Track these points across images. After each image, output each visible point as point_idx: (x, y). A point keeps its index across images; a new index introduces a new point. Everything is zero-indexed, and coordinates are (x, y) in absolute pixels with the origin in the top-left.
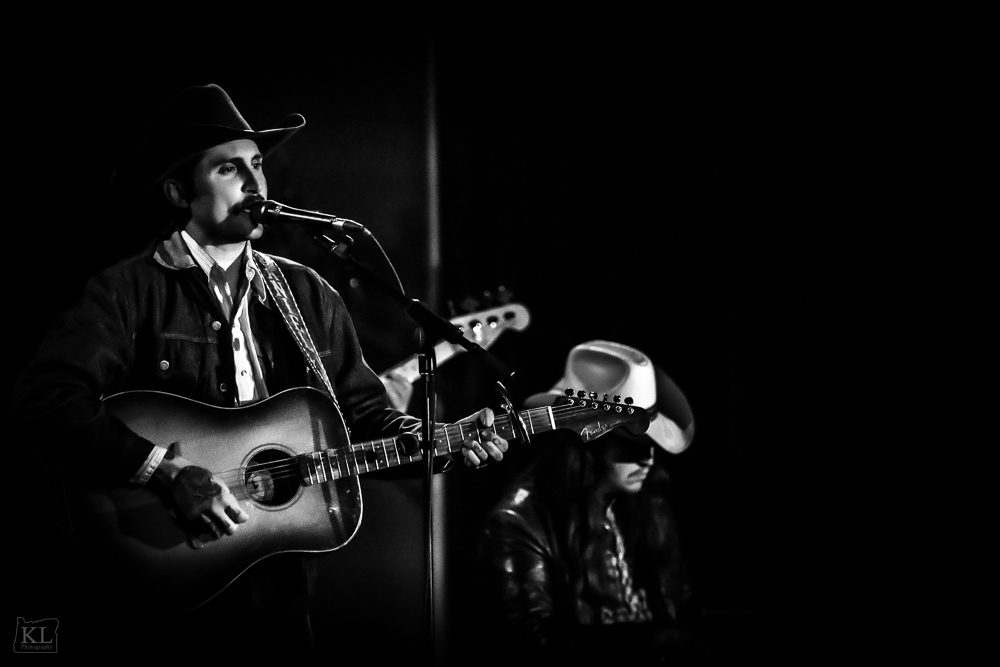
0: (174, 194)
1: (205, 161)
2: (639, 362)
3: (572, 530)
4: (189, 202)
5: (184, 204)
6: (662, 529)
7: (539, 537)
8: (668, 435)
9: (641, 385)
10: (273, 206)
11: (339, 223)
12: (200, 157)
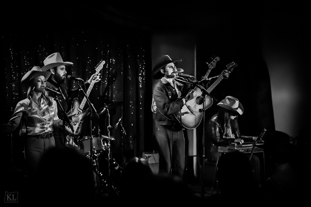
0: (162, 72)
1: (167, 66)
2: (237, 100)
3: (225, 125)
4: (165, 73)
5: (164, 73)
6: (236, 125)
7: (218, 124)
8: (240, 112)
9: (237, 104)
10: (181, 74)
11: (191, 76)
12: (166, 66)
